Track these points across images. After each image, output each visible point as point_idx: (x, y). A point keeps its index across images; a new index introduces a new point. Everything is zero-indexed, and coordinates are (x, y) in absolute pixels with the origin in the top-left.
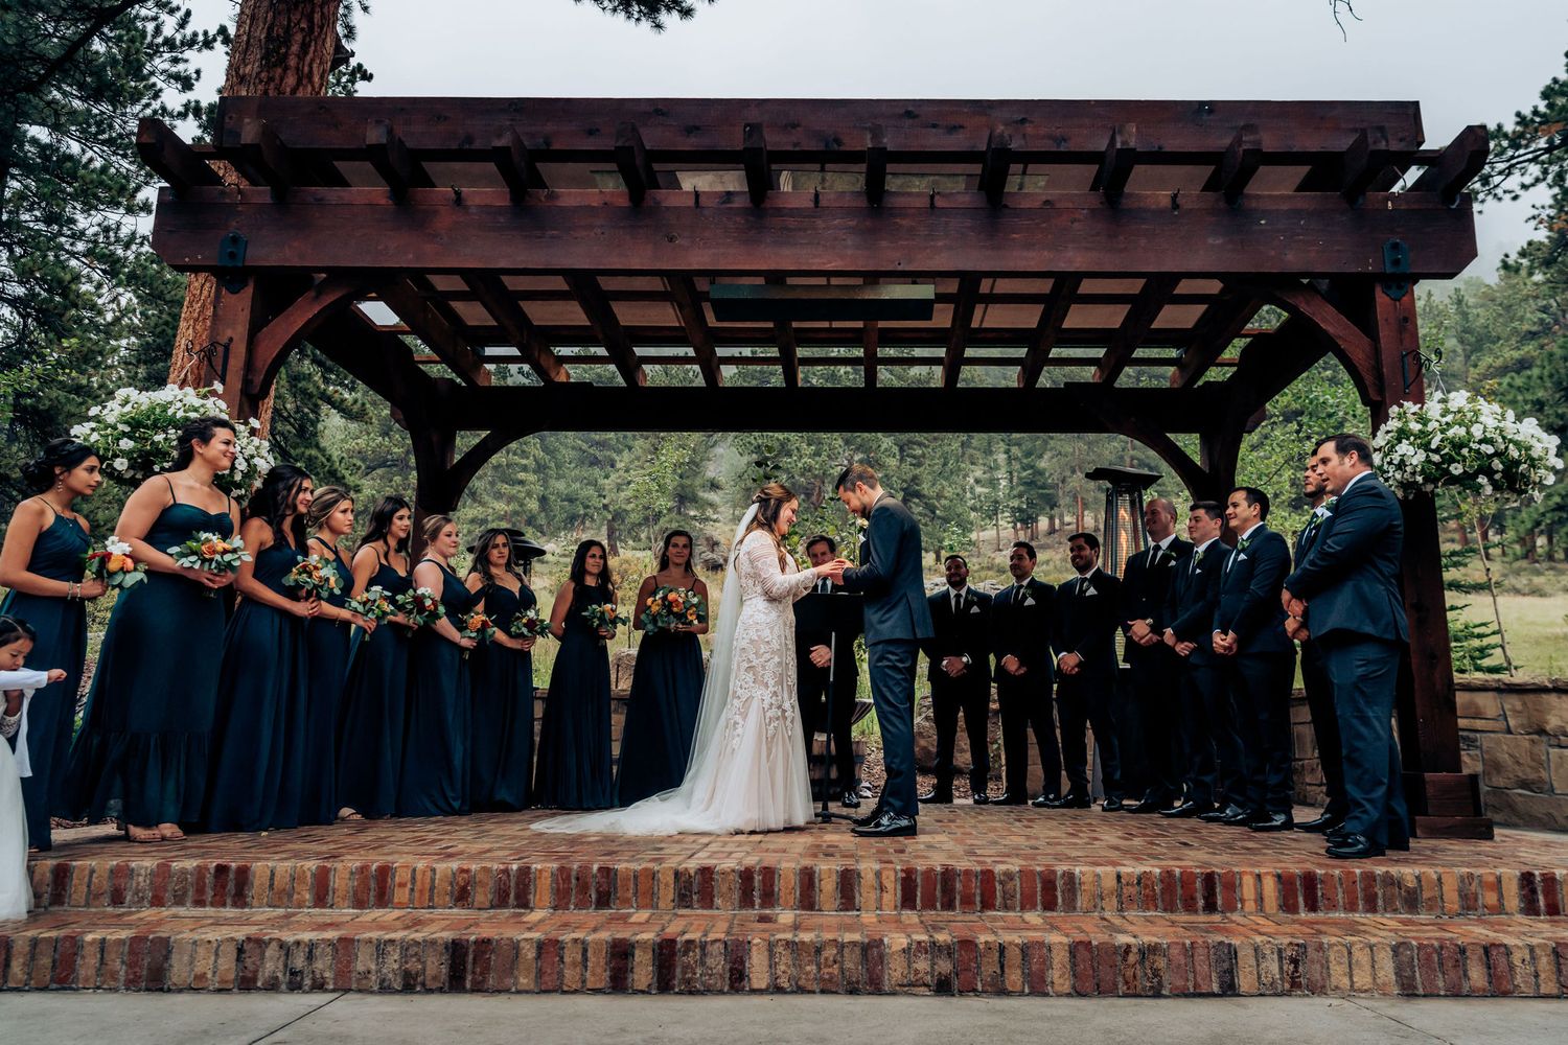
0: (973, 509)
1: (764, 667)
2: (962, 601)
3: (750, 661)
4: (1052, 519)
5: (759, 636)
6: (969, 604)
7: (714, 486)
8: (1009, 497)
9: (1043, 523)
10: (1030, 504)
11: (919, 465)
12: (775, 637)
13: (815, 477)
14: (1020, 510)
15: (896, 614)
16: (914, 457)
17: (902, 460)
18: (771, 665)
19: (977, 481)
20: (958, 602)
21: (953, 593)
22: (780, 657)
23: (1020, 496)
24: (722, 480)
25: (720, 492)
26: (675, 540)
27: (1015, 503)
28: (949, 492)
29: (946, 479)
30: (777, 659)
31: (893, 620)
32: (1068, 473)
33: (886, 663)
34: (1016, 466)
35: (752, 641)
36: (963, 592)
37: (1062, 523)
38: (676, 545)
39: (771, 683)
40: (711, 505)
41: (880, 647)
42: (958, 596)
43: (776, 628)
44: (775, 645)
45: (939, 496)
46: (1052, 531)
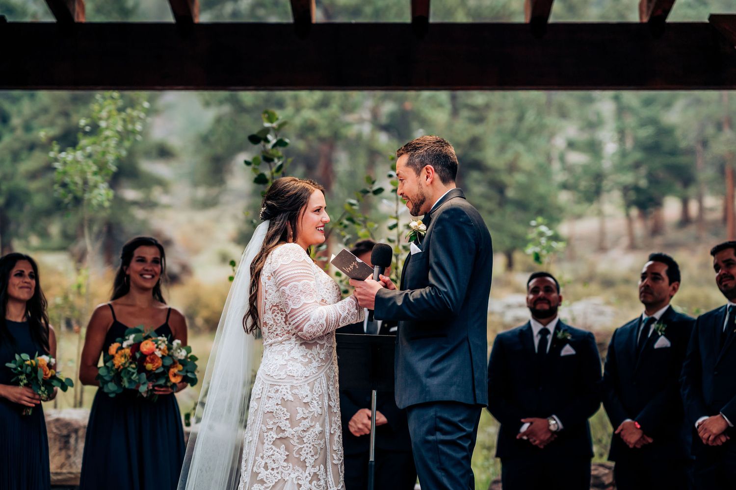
0: (565, 186)
1: (301, 438)
2: (550, 338)
3: (280, 430)
4: (685, 202)
5: (294, 395)
6: (559, 343)
7: (164, 153)
8: (619, 168)
9: (671, 209)
10: (653, 179)
11: (479, 120)
12: (316, 396)
13: (322, 140)
14: (637, 189)
15: (453, 364)
16: (473, 108)
17: (455, 112)
18: (310, 436)
19: (571, 145)
20: (543, 342)
21: (537, 327)
22: (323, 425)
23: (637, 166)
24: (175, 142)
25: (174, 164)
26: (139, 252)
27: (628, 178)
28: (527, 161)
29: (524, 141)
30: (318, 428)
31: (448, 373)
32: (710, 130)
33: (439, 436)
34: (630, 121)
35: (284, 402)
36: (551, 327)
37: (702, 209)
38: (142, 260)
39: (310, 461)
40: (161, 183)
41: (432, 412)
42: (544, 332)
43: (317, 384)
44: (315, 408)
45: (512, 168)
46: (685, 221)
